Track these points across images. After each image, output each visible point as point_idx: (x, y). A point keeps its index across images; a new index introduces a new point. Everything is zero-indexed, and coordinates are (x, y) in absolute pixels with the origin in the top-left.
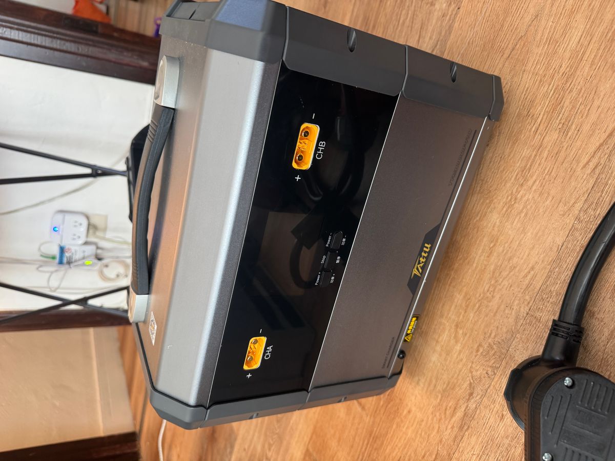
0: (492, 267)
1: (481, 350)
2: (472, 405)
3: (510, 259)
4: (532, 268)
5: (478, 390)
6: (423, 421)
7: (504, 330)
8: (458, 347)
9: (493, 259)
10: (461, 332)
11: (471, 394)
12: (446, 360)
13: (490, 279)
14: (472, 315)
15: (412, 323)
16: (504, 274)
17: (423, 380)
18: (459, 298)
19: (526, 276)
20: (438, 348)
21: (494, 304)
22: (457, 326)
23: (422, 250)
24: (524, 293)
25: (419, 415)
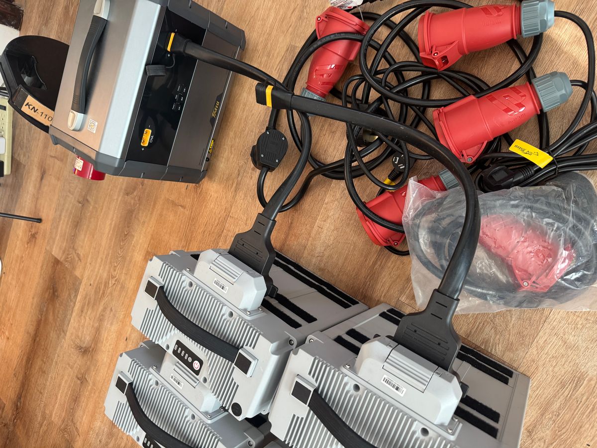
0: (245, 117)
1: (242, 153)
2: (239, 179)
3: (251, 111)
4: (260, 113)
5: (242, 171)
6: (218, 197)
7: (251, 141)
8: (232, 156)
9: (245, 113)
10: (233, 149)
11: (239, 174)
12: (227, 164)
13: (244, 122)
14: (237, 140)
15: (212, 143)
16: (249, 118)
17: (217, 178)
18: (231, 134)
19: (257, 117)
20: (224, 160)
21: (246, 132)
22: (231, 147)
23: (216, 104)
24: (257, 124)
25: (216, 195)
